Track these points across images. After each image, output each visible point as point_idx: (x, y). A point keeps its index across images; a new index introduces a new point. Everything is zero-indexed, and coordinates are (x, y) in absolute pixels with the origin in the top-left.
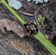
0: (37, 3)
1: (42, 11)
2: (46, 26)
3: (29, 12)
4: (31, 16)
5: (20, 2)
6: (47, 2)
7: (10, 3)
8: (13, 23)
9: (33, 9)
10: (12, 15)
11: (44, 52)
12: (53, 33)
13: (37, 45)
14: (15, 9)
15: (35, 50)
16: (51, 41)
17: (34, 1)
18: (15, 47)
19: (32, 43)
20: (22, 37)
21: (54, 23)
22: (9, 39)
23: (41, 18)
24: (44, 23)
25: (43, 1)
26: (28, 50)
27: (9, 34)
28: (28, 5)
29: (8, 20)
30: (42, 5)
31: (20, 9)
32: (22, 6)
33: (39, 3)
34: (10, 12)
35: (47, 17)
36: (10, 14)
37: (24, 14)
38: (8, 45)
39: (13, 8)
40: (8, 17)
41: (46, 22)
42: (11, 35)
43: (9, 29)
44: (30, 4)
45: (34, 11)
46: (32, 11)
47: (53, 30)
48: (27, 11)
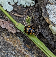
0: (25, 6)
1: (29, 12)
2: (33, 24)
3: (19, 14)
4: (20, 17)
6: (33, 5)
7: (4, 7)
8: (7, 22)
9: (22, 12)
10: (6, 16)
12: (39, 30)
14: (8, 12)
15: (24, 43)
16: (37, 36)
17: (23, 5)
18: (8, 41)
19: (21, 38)
20: (13, 33)
21: (40, 22)
22: (4, 35)
23: (29, 18)
24: (31, 22)
26: (18, 43)
27: (4, 31)
28: (18, 8)
29: (2, 20)
30: (29, 8)
31: (11, 11)
32: (13, 9)
33: (27, 6)
34: (4, 13)
35: (33, 17)
38: (2, 40)
40: (2, 17)
41: (32, 21)
42: (5, 32)
43: (3, 27)
44: (19, 8)
45: (23, 12)
46: (21, 13)
47: (39, 27)
48: (17, 13)
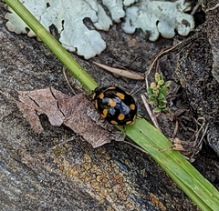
5: (98, 34)
11: (172, 194)
13: (148, 173)
25: (176, 31)
36: (62, 73)
37: (111, 73)
39: (75, 53)
